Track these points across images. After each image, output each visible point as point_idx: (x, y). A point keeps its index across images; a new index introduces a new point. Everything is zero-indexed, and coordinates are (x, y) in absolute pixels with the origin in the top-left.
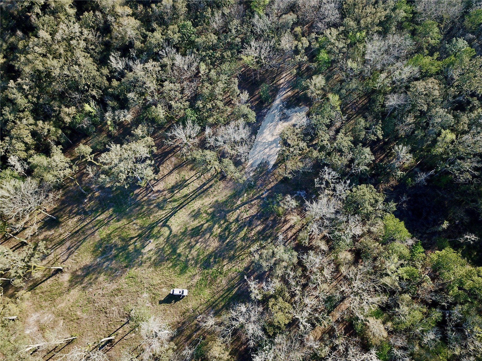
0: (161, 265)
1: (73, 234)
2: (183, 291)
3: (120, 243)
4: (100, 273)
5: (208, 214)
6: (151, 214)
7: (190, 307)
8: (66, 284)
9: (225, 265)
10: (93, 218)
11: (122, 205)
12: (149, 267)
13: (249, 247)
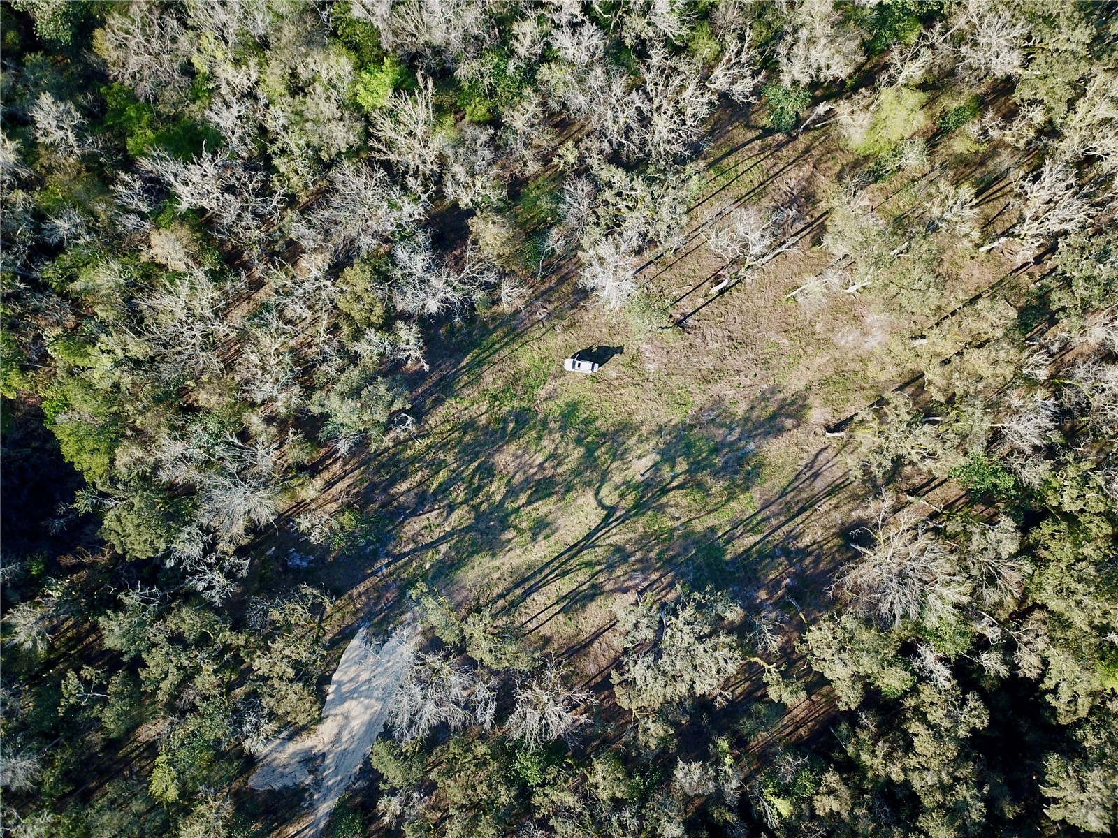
0: (619, 423)
1: (811, 506)
2: (573, 367)
3: (708, 480)
4: (746, 419)
5: (515, 528)
6: (642, 537)
7: (560, 337)
8: (814, 401)
9: (486, 413)
10: (770, 538)
11: (708, 565)
12: (642, 422)
13: (429, 447)
